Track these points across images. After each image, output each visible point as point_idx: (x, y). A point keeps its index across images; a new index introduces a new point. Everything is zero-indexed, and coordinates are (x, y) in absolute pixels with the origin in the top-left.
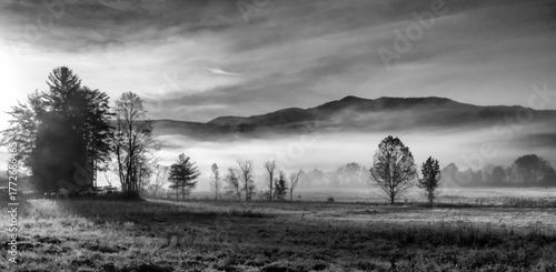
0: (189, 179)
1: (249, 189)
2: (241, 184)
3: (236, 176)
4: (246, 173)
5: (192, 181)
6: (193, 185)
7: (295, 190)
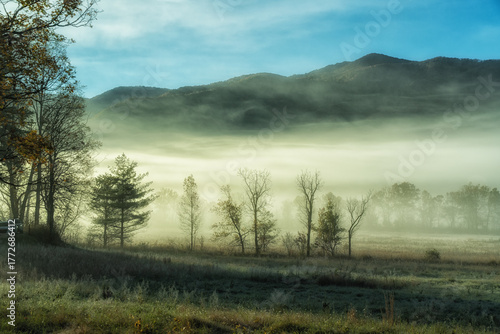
0: (136, 205)
1: (262, 229)
2: (247, 220)
3: (237, 202)
4: (256, 196)
5: (141, 211)
6: (142, 219)
7: (358, 236)
